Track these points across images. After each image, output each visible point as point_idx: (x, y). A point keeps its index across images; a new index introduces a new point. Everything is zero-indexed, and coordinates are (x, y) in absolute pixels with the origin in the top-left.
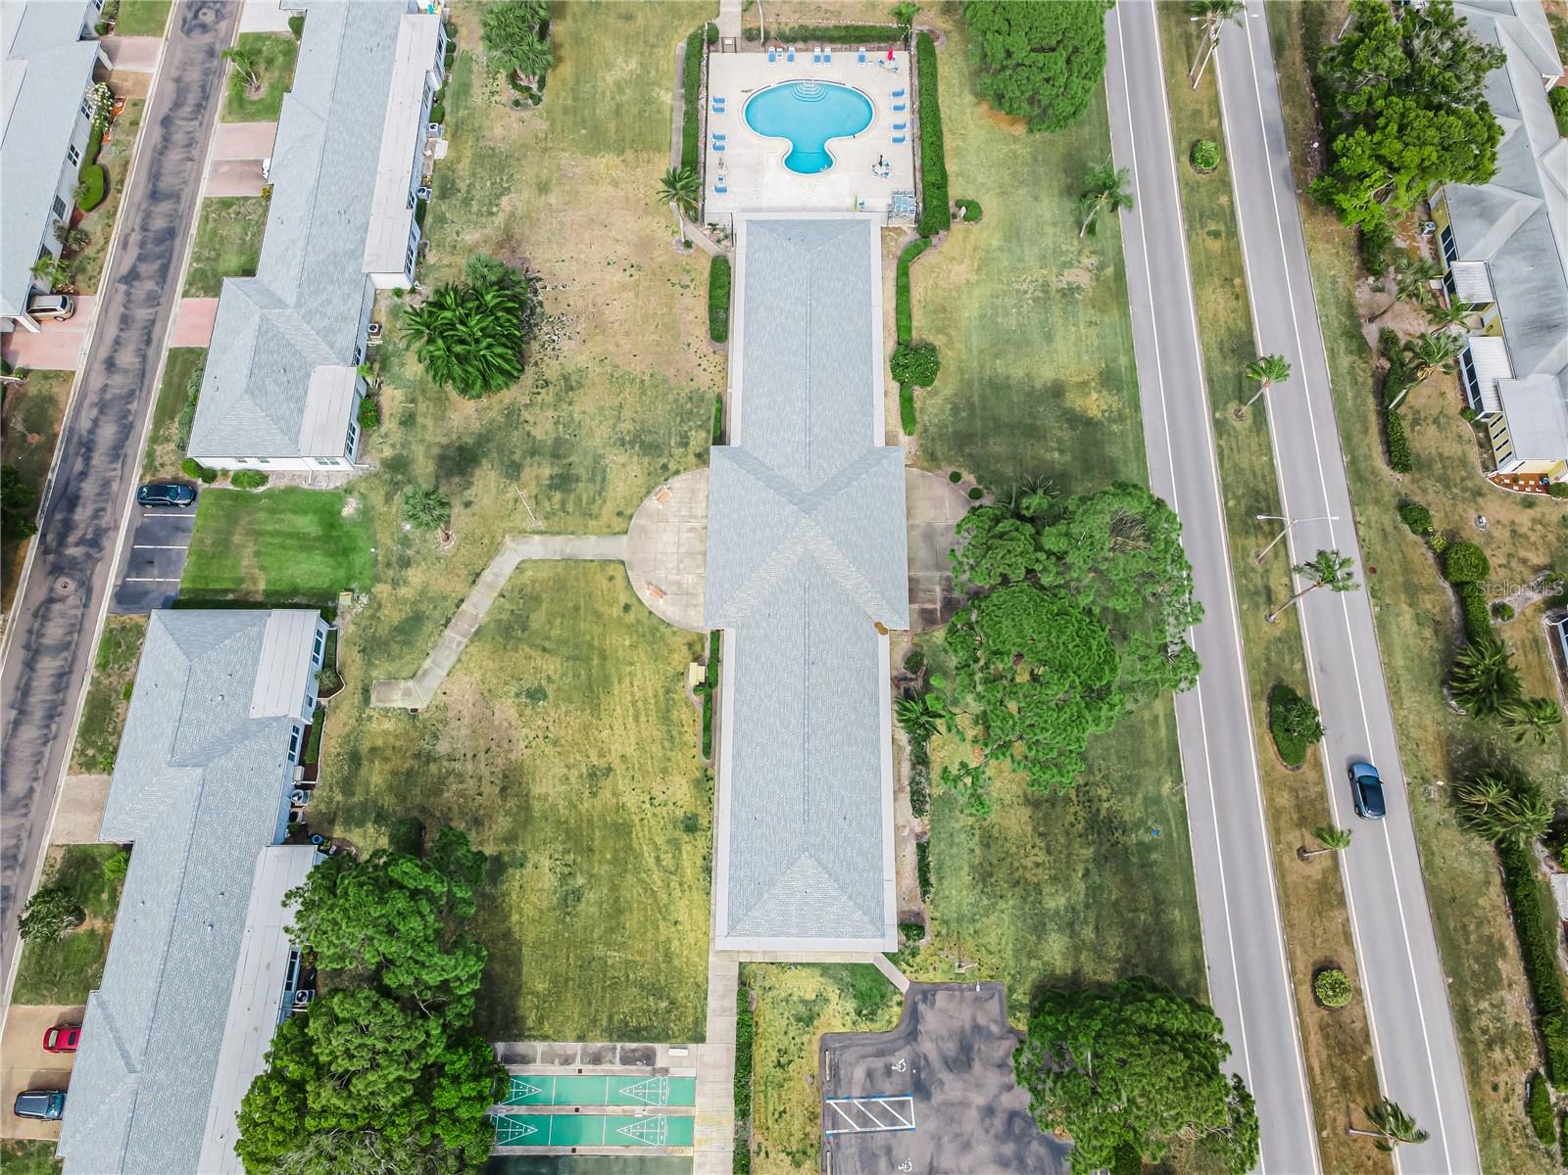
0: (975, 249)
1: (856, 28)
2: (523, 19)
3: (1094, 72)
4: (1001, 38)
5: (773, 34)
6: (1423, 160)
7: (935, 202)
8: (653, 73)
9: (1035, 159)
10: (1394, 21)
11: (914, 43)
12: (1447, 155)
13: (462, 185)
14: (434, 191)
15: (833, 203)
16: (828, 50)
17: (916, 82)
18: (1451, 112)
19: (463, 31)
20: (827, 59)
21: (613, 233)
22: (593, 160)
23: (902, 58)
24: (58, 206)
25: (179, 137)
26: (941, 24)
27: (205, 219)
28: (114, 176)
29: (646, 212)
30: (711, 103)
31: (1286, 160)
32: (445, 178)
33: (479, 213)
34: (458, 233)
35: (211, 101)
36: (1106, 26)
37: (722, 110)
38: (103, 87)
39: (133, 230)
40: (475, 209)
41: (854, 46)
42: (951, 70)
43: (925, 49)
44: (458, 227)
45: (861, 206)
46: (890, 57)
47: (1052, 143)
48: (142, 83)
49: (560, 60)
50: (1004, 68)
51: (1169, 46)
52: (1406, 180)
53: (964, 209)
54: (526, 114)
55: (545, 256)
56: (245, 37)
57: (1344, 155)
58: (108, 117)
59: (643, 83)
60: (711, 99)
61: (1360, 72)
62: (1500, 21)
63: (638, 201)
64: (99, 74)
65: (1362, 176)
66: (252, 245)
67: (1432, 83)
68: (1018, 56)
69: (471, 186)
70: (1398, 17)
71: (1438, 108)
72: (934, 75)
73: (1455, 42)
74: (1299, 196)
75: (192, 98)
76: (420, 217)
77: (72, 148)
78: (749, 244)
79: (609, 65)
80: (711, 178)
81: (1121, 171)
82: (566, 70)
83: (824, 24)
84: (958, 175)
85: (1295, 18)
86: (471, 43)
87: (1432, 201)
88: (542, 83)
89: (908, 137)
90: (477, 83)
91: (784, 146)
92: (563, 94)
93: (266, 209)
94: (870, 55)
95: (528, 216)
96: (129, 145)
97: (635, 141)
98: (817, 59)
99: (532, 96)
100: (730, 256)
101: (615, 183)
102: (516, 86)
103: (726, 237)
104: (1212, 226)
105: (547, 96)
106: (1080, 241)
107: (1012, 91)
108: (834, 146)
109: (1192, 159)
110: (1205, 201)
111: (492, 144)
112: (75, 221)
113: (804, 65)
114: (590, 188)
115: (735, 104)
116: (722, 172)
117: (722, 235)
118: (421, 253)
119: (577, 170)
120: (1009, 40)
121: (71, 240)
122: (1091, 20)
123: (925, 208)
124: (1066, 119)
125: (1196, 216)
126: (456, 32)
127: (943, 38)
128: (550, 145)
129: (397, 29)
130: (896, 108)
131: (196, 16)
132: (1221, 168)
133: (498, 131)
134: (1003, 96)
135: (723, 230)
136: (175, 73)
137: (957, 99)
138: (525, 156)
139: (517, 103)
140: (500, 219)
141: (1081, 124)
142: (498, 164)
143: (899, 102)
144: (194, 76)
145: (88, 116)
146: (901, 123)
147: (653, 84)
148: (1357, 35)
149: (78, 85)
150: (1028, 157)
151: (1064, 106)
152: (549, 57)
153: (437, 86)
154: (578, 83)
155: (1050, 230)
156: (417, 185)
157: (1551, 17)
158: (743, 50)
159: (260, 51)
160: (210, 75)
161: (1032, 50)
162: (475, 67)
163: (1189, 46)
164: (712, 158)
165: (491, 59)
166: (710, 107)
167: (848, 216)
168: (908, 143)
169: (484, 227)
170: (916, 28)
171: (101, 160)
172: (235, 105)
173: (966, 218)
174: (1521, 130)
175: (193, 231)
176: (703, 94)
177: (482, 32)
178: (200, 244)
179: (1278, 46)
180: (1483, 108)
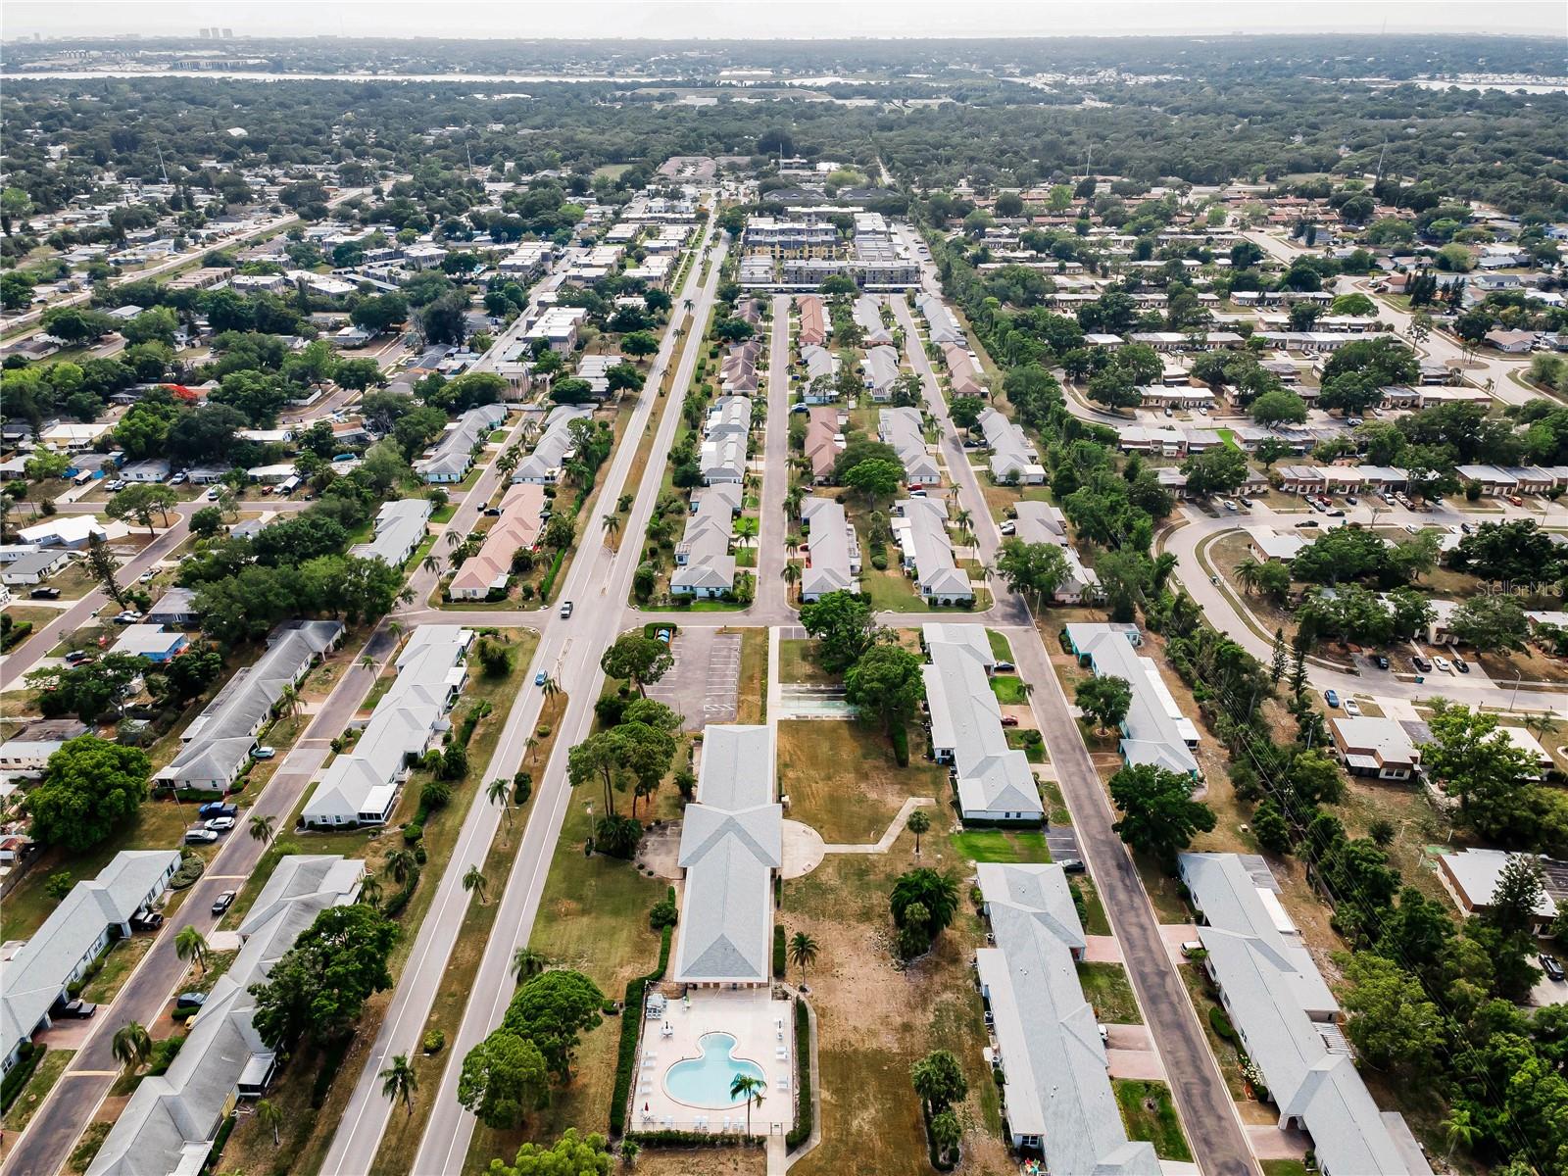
8: (839, 1116)
13: (964, 1029)
21: (852, 997)
23: (636, 1123)
25: (1190, 1070)
27: (1134, 1009)
29: (833, 1010)
32: (980, 1036)
33: (947, 1010)
40: (951, 1014)
44: (959, 1001)
48: (1247, 1115)
56: (1190, 1160)
59: (845, 1107)
63: (838, 1018)
69: (958, 1028)
75: (1198, 1100)
76: (987, 1005)
79: (873, 1122)
82: (908, 1119)
90: (977, 1108)
92: (907, 1098)
95: (913, 1007)
96: (1221, 1063)
97: (846, 1060)
101: (856, 1029)
103: (777, 992)
114: (873, 1027)
115: (771, 1088)
117: (780, 993)
119: (885, 1039)
128: (909, 1058)
136: (1226, 1123)
138: (925, 1050)
140: (932, 1007)
143: (645, 1088)
146: (645, 1072)
147: (837, 1106)
154: (898, 1108)
158: (765, 1135)
162: (982, 1121)
164: (788, 1045)
172: (1162, 1092)
175: (1139, 1004)
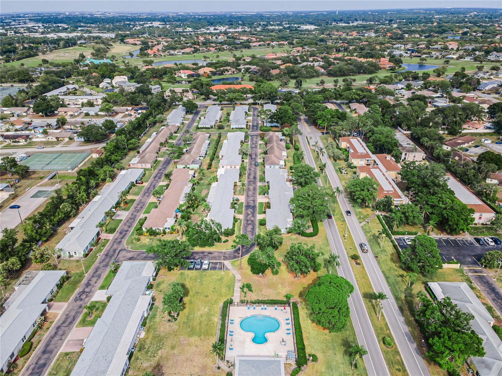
0: (317, 372)
1: (274, 300)
2: (175, 297)
3: (347, 315)
4: (317, 305)
5: (249, 302)
6: (460, 348)
7: (302, 355)
8: (212, 312)
9: (333, 341)
10: (434, 304)
11: (291, 305)
12: (467, 347)
13: (147, 347)
14: (137, 349)
15: (268, 354)
16: (265, 306)
17: (293, 316)
18: (463, 333)
19: (157, 300)
20: (265, 309)
21: (194, 364)
22: (190, 338)
23: (288, 309)
24: (13, 355)
25: (60, 332)
26: (299, 300)
27: (58, 360)
28: (34, 346)
29: (206, 356)
30: (230, 321)
31: (415, 345)
32: (142, 344)
33: (150, 356)
34: (141, 364)
35: (75, 321)
36: (348, 302)
37: (233, 323)
38: (43, 318)
39: (33, 364)
40: (149, 355)
41: (273, 305)
42: (303, 313)
43: (295, 307)
44: (142, 361)
45: (277, 356)
46: (285, 309)
47: (338, 336)
48: (55, 316)
49: (184, 308)
50: (319, 313)
51: (368, 308)
52: (457, 355)
53: (311, 357)
54: (172, 324)
55: (170, 372)
56: (92, 302)
57: (434, 345)
58: (40, 327)
59: (209, 315)
60: (229, 320)
61: (429, 319)
62: (467, 305)
63: (203, 353)
64: (44, 313)
65: (443, 353)
66: (70, 369)
67: (453, 324)
68: (323, 310)
69: (150, 347)
70: (435, 303)
71: (458, 331)
72: (298, 314)
73: (456, 312)
74: (423, 357)
75: (69, 320)
76: (130, 358)
77: (25, 336)
78: (240, 368)
79: (199, 310)
80: (228, 346)
81: (361, 346)
82: (186, 311)
83: (264, 299)
84: (308, 345)
85: (404, 302)
86: (159, 304)
87: (468, 362)
88: (178, 315)
89: (291, 333)
90: (158, 314)
91: (252, 335)
92: (184, 318)
93: (79, 356)
94: (278, 308)
95: (167, 357)
96: (43, 335)
97: (205, 333)
98: (262, 309)
99: (174, 318)
100: (233, 372)
101: (196, 346)
102: (170, 315)
103: (232, 365)
104: (397, 367)
105: (179, 319)
106: (353, 371)
107: (323, 320)
108: (268, 335)
109: (384, 343)
110: (392, 358)
111: (159, 333)
112: (16, 360)
113: (258, 310)
114: (188, 348)
115: (237, 321)
116: (232, 343)
117: (230, 365)
118: (127, 371)
119: (185, 342)
120: (320, 305)
121: (11, 367)
122: (343, 300)
123: (298, 357)
124: (341, 329)
125: (390, 363)
126: (155, 300)
127: (300, 304)
128: (177, 333)
129: (138, 300)
130: (287, 324)
131: (80, 297)
132: (394, 347)
133: (162, 329)
134: (320, 321)
135: (231, 363)
136: (67, 313)
137: (306, 322)
138: (169, 337)
139: (169, 320)
140: (157, 358)
141: (346, 330)
142: (160, 340)
143: (288, 322)
144: (73, 313)
145: (34, 326)
146: (289, 328)
147: (212, 315)
148: (424, 308)
149: (36, 316)
150: (330, 340)
151: (339, 325)
152: (182, 307)
153: (146, 316)
154: (189, 314)
155: (341, 366)
156: (132, 347)
157: (484, 304)
158: (240, 306)
159: (95, 306)
160: (78, 313)
161: (327, 308)
162: (159, 310)
163: (374, 308)
164: (229, 338)
165: (164, 308)
166: (229, 322)
167: (273, 359)
168: (291, 335)
169: (151, 361)
170: (291, 301)
171: (32, 340)
172: (82, 322)
173: (312, 361)
174: (488, 339)
175: (54, 361)
176: (227, 319)
177: (163, 300)
178: (53, 369)
179: (401, 309)
180: (473, 332)
